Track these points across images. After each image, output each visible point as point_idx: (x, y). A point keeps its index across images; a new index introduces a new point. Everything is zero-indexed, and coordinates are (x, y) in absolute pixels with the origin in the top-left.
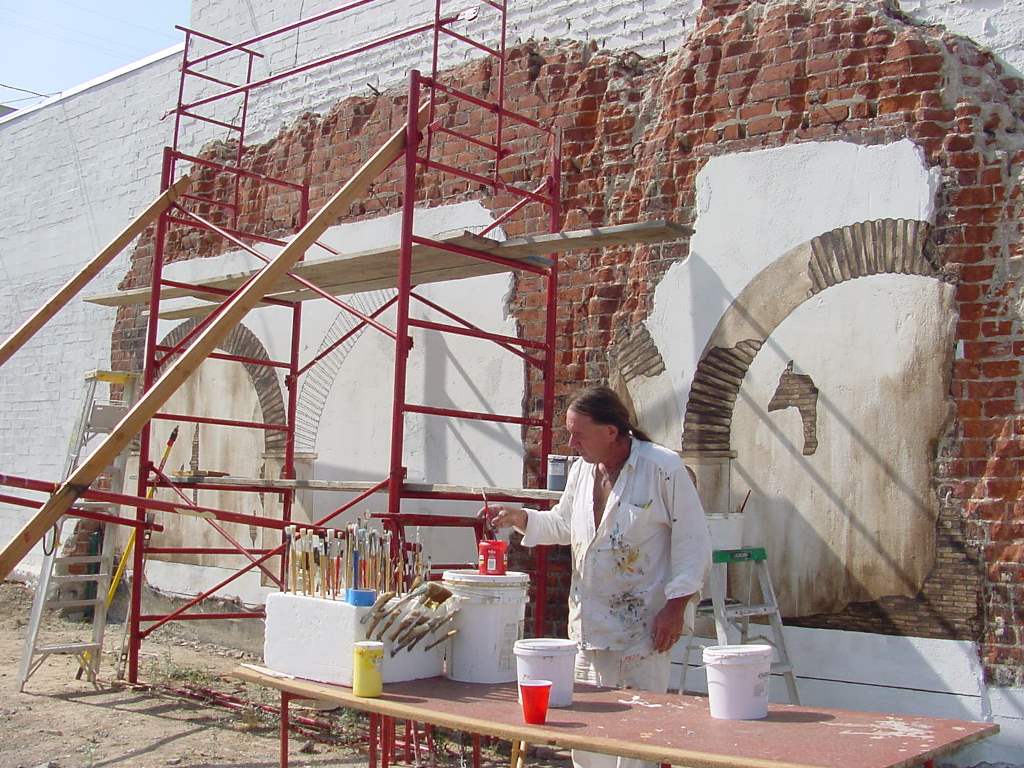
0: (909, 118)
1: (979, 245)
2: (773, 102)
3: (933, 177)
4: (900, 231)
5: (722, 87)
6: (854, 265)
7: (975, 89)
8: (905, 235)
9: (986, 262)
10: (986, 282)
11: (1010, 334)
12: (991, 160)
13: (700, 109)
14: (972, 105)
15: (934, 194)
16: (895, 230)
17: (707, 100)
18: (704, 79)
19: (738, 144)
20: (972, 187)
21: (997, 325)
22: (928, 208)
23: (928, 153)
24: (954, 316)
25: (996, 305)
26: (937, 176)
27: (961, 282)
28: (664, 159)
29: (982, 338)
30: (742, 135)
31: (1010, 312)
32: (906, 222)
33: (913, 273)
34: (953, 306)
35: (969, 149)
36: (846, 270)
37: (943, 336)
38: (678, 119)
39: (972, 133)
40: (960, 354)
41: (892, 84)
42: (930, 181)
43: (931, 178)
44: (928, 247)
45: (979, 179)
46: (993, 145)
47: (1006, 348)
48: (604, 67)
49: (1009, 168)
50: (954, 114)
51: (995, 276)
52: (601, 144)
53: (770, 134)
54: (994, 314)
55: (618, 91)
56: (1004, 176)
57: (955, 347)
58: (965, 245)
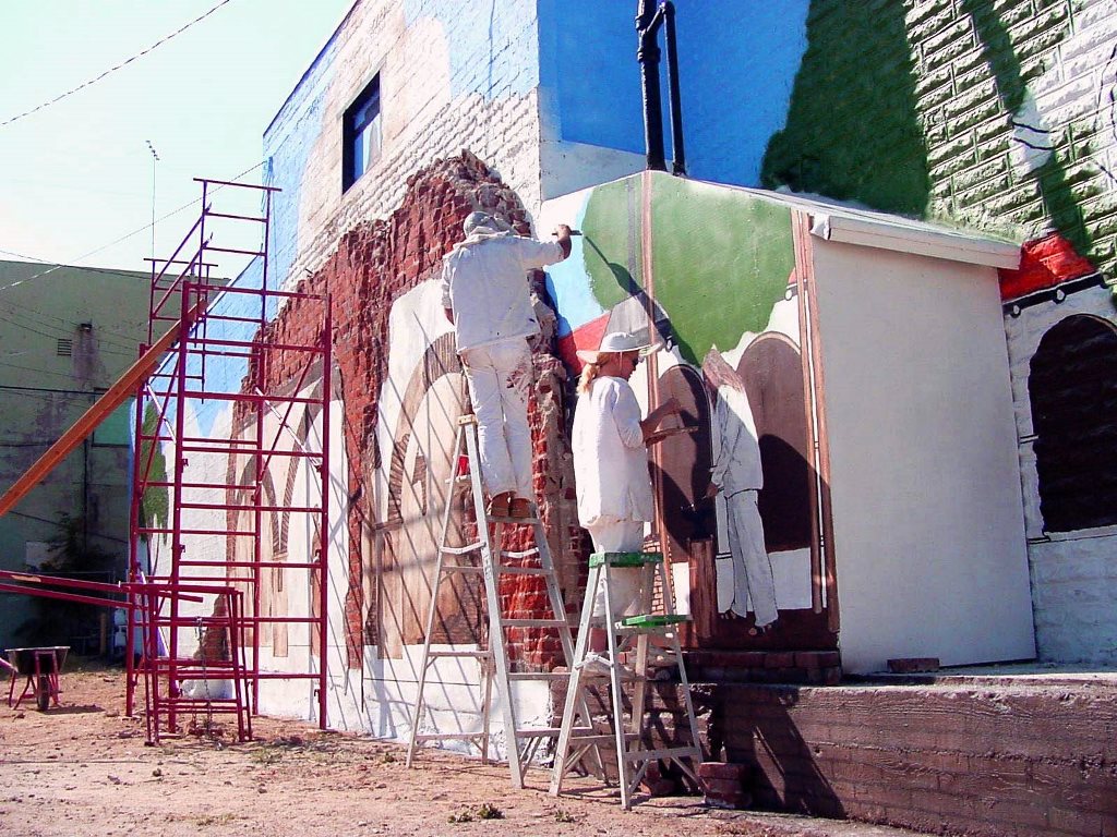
2: (414, 255)
5: (399, 247)
6: (436, 370)
19: (402, 290)
30: (404, 282)
36: (434, 375)
48: (374, 241)
53: (412, 279)
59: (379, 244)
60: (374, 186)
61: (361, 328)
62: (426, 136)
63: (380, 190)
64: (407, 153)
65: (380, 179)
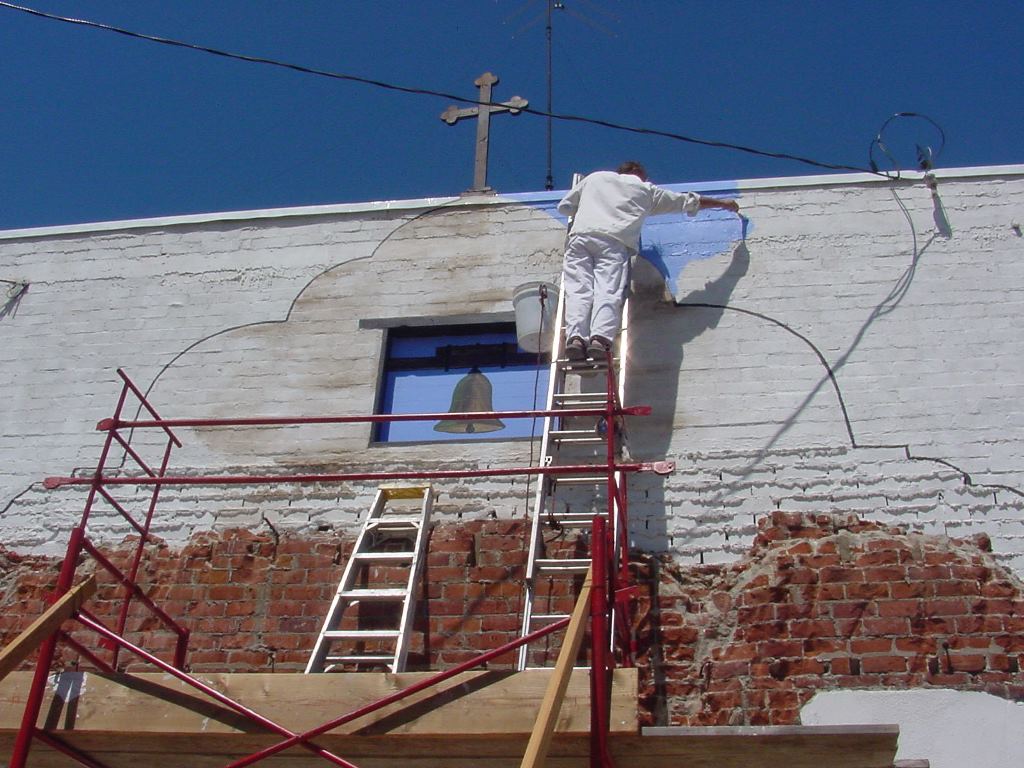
2: (891, 639)
5: (825, 614)
13: (796, 634)
17: (806, 625)
18: (800, 601)
19: (852, 681)
28: (752, 685)
30: (855, 670)
38: (766, 641)
53: (891, 673)
55: (673, 599)
64: (681, 464)
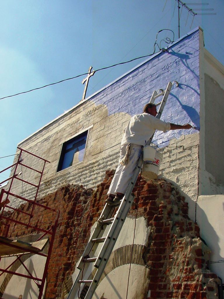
0: (145, 210)
1: (160, 255)
3: (149, 229)
4: (137, 248)
5: (102, 199)
6: (124, 260)
7: (167, 200)
8: (138, 250)
9: (162, 261)
10: (161, 269)
11: (166, 289)
12: (167, 225)
13: (96, 206)
14: (164, 205)
15: (148, 236)
16: (136, 248)
17: (98, 203)
18: (98, 196)
20: (160, 234)
21: (163, 285)
22: (146, 241)
23: (148, 222)
24: (148, 281)
25: (163, 277)
26: (150, 230)
27: (152, 268)
28: (86, 222)
29: (158, 290)
31: (167, 281)
32: (139, 245)
33: (139, 264)
34: (148, 277)
35: (161, 220)
36: (122, 262)
37: (144, 288)
38: (91, 209)
39: (163, 215)
40: (149, 295)
41: (142, 198)
42: (147, 232)
43: (148, 230)
44: (144, 255)
45: (163, 231)
46: (169, 219)
47: (164, 294)
48: (80, 193)
49: (172, 227)
50: (159, 208)
51: (164, 267)
52: (75, 217)
54: (162, 281)
55: (81, 200)
56: (170, 230)
57: (148, 293)
58: (156, 255)
59: (83, 195)
60: (77, 172)
61: (67, 227)
62: (114, 157)
63: (80, 174)
64: (101, 162)
65: (81, 170)
